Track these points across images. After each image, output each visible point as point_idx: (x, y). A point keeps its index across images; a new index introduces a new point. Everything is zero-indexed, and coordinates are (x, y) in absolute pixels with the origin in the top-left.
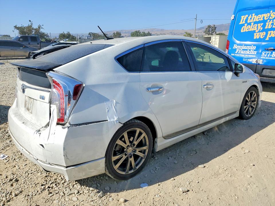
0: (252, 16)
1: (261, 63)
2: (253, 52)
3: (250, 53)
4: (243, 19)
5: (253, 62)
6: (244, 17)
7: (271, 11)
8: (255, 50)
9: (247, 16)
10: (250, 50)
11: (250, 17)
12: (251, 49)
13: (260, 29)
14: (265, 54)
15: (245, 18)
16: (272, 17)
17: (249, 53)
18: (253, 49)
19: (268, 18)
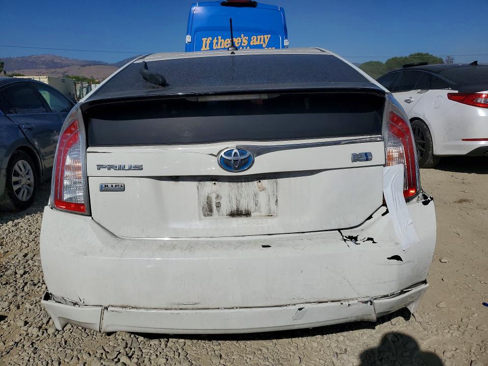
0: (217, 39)
4: (206, 44)
6: (207, 40)
7: (242, 35)
9: (210, 38)
11: (215, 41)
15: (208, 42)
16: (244, 43)
19: (240, 44)
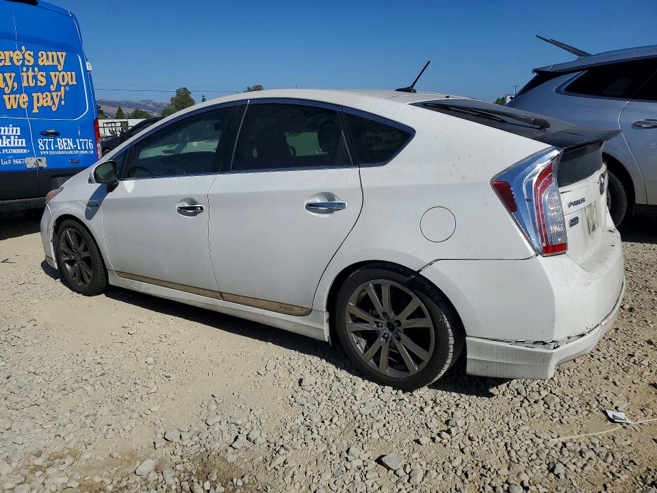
1: (45, 165)
2: (16, 140)
3: (12, 145)
5: (29, 166)
7: (23, 48)
8: (19, 137)
10: (8, 137)
12: (10, 133)
13: (13, 87)
14: (44, 143)
17: (8, 145)
18: (14, 133)
